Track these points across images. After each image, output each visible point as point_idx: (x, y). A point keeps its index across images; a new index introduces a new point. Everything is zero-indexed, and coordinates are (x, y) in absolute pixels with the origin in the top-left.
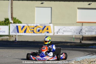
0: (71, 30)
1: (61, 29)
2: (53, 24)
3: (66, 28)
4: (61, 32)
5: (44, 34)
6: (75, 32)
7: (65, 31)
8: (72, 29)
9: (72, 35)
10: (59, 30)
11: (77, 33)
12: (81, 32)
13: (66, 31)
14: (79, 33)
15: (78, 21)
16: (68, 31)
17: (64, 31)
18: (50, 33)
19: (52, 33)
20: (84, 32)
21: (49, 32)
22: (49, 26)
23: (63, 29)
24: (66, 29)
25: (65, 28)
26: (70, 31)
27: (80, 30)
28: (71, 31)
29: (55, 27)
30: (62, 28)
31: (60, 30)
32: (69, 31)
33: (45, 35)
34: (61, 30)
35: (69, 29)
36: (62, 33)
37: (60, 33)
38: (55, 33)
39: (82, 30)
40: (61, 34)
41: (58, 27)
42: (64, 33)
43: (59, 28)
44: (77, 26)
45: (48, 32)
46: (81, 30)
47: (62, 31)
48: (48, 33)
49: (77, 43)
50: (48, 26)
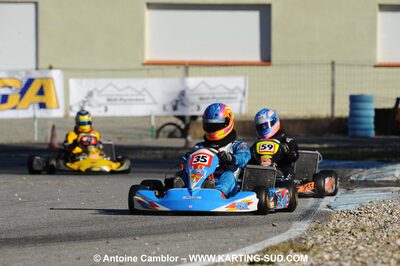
0: (140, 93)
1: (96, 89)
2: (63, 69)
3: (120, 87)
4: (100, 105)
5: (28, 111)
6: (155, 103)
7: (116, 100)
8: (144, 89)
9: (146, 117)
10: (90, 94)
11: (164, 108)
12: (182, 104)
13: (118, 98)
14: (175, 108)
15: (148, 57)
16: (125, 100)
17: (109, 100)
18: (51, 108)
19: (58, 107)
20: (193, 104)
21: (48, 105)
22: (47, 79)
23: (104, 93)
24: (117, 92)
25: (115, 87)
26: (137, 100)
27: (178, 93)
28: (141, 97)
29: (72, 82)
30: (100, 89)
31: (95, 93)
32: (131, 100)
33: (34, 118)
34: (95, 97)
35: (129, 91)
36: (103, 109)
37: (93, 107)
38: (71, 109)
39: (188, 92)
40: (100, 112)
41: (85, 81)
42: (109, 107)
43: (91, 89)
44: (163, 76)
45: (42, 106)
46: (183, 94)
47: (103, 100)
48: (42, 110)
49: (172, 149)
50: (42, 79)
